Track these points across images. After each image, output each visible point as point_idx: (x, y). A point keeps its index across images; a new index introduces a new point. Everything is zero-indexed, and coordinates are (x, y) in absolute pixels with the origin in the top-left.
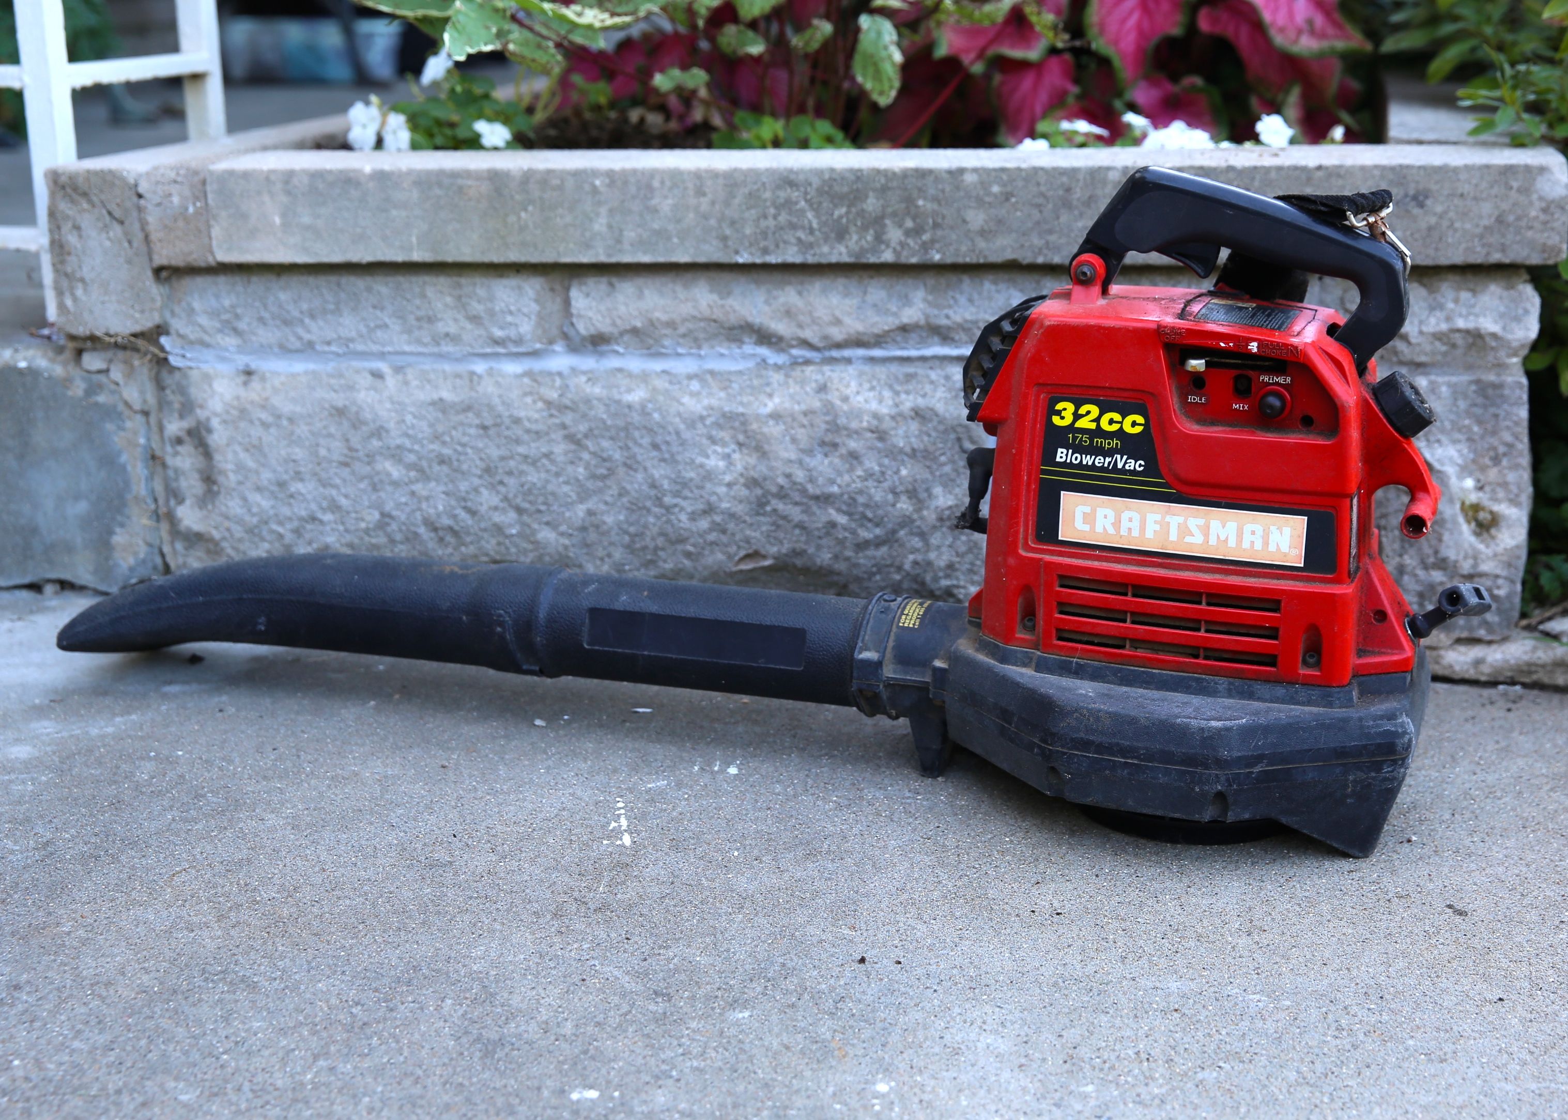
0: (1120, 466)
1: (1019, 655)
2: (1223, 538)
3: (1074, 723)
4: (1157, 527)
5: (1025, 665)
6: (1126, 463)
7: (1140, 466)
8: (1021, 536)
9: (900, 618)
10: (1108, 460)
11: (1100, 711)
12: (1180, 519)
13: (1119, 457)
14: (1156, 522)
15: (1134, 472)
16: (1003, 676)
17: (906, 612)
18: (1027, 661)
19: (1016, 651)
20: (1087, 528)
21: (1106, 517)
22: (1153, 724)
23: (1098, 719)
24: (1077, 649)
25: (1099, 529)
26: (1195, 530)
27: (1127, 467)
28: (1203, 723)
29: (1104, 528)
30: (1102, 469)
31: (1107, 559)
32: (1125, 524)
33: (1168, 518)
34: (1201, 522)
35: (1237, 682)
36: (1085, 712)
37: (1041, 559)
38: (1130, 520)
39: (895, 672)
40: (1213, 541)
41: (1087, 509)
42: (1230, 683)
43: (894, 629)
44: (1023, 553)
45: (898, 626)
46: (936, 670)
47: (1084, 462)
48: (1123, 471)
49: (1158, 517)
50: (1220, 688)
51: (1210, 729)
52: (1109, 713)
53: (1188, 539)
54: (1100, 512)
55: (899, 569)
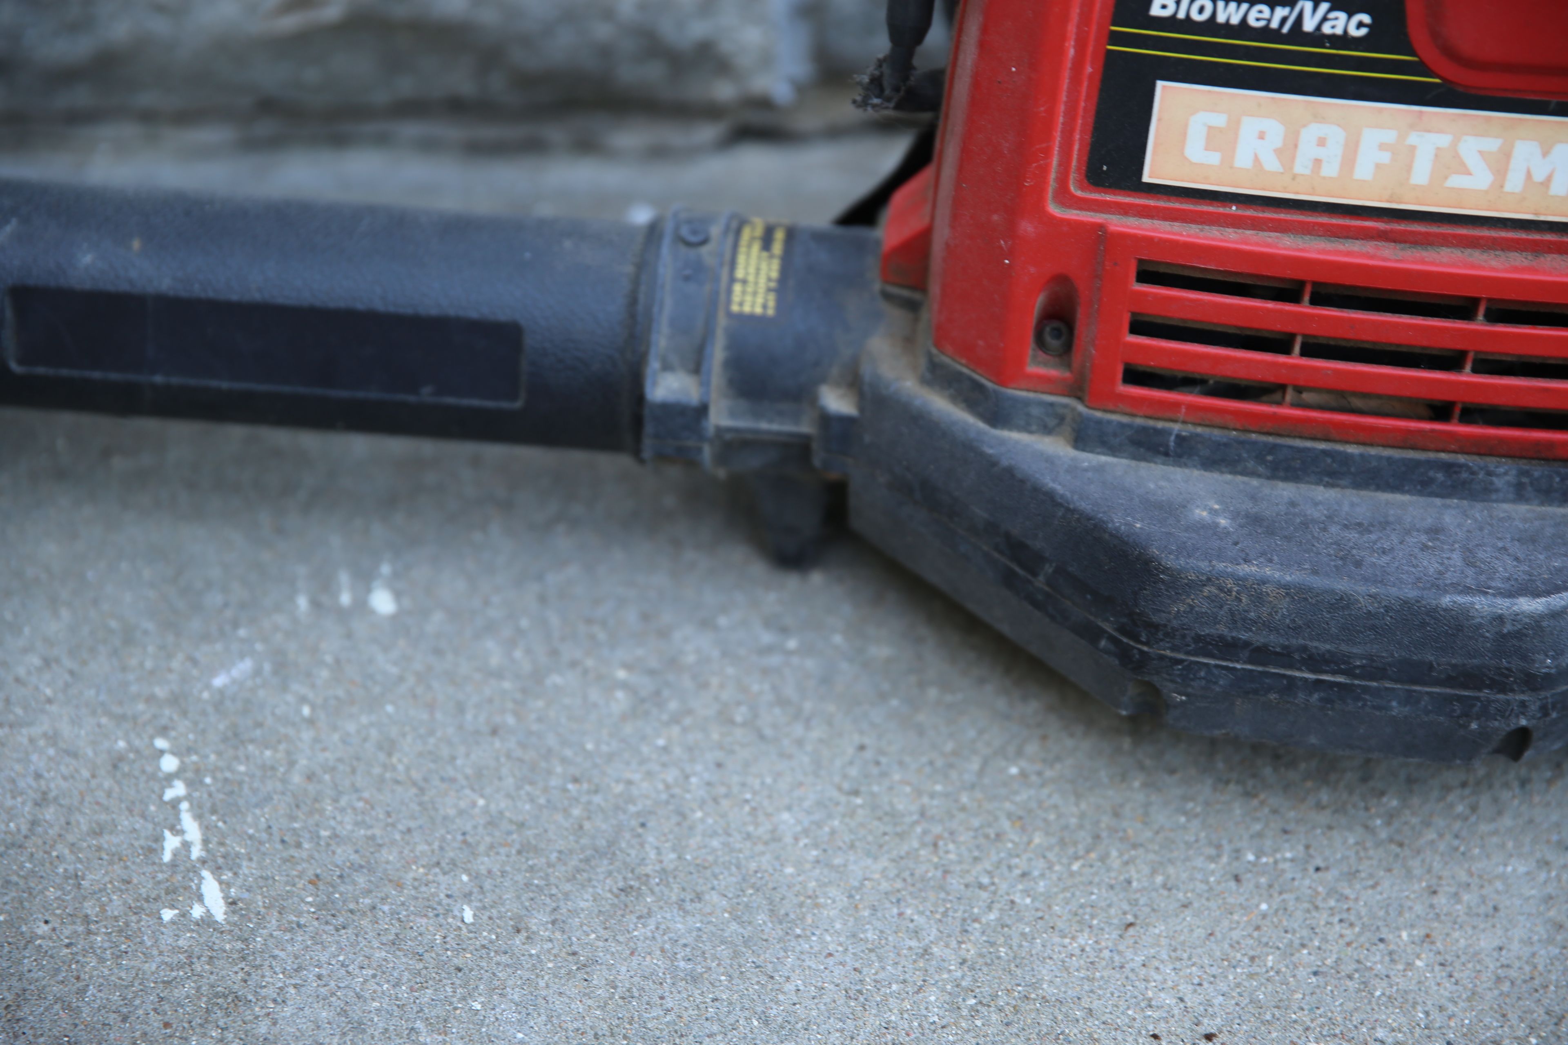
0: (1309, 25)
1: (1035, 411)
2: (1539, 176)
3: (1204, 607)
4: (1385, 157)
5: (1047, 430)
6: (1325, 19)
7: (1360, 25)
8: (1053, 175)
9: (729, 292)
10: (1281, 12)
11: (1263, 582)
12: (1444, 140)
13: (1308, 6)
14: (1382, 147)
15: (1344, 41)
16: (1010, 471)
17: (740, 273)
18: (1052, 422)
19: (1027, 403)
20: (1214, 158)
21: (1262, 136)
23: (1259, 599)
24: (1177, 405)
25: (1243, 159)
26: (1472, 160)
27: (1327, 29)
29: (1256, 159)
30: (1265, 33)
31: (1256, 224)
32: (1307, 150)
33: (1413, 138)
34: (1492, 144)
35: (1538, 471)
36: (1230, 584)
37: (1100, 226)
38: (1322, 142)
39: (732, 414)
40: (1514, 183)
41: (1219, 120)
42: (1523, 473)
43: (722, 321)
44: (1055, 209)
45: (730, 315)
46: (826, 420)
47: (1221, 18)
48: (1317, 38)
49: (1389, 136)
52: (1286, 587)
53: (1456, 181)
54: (1250, 127)
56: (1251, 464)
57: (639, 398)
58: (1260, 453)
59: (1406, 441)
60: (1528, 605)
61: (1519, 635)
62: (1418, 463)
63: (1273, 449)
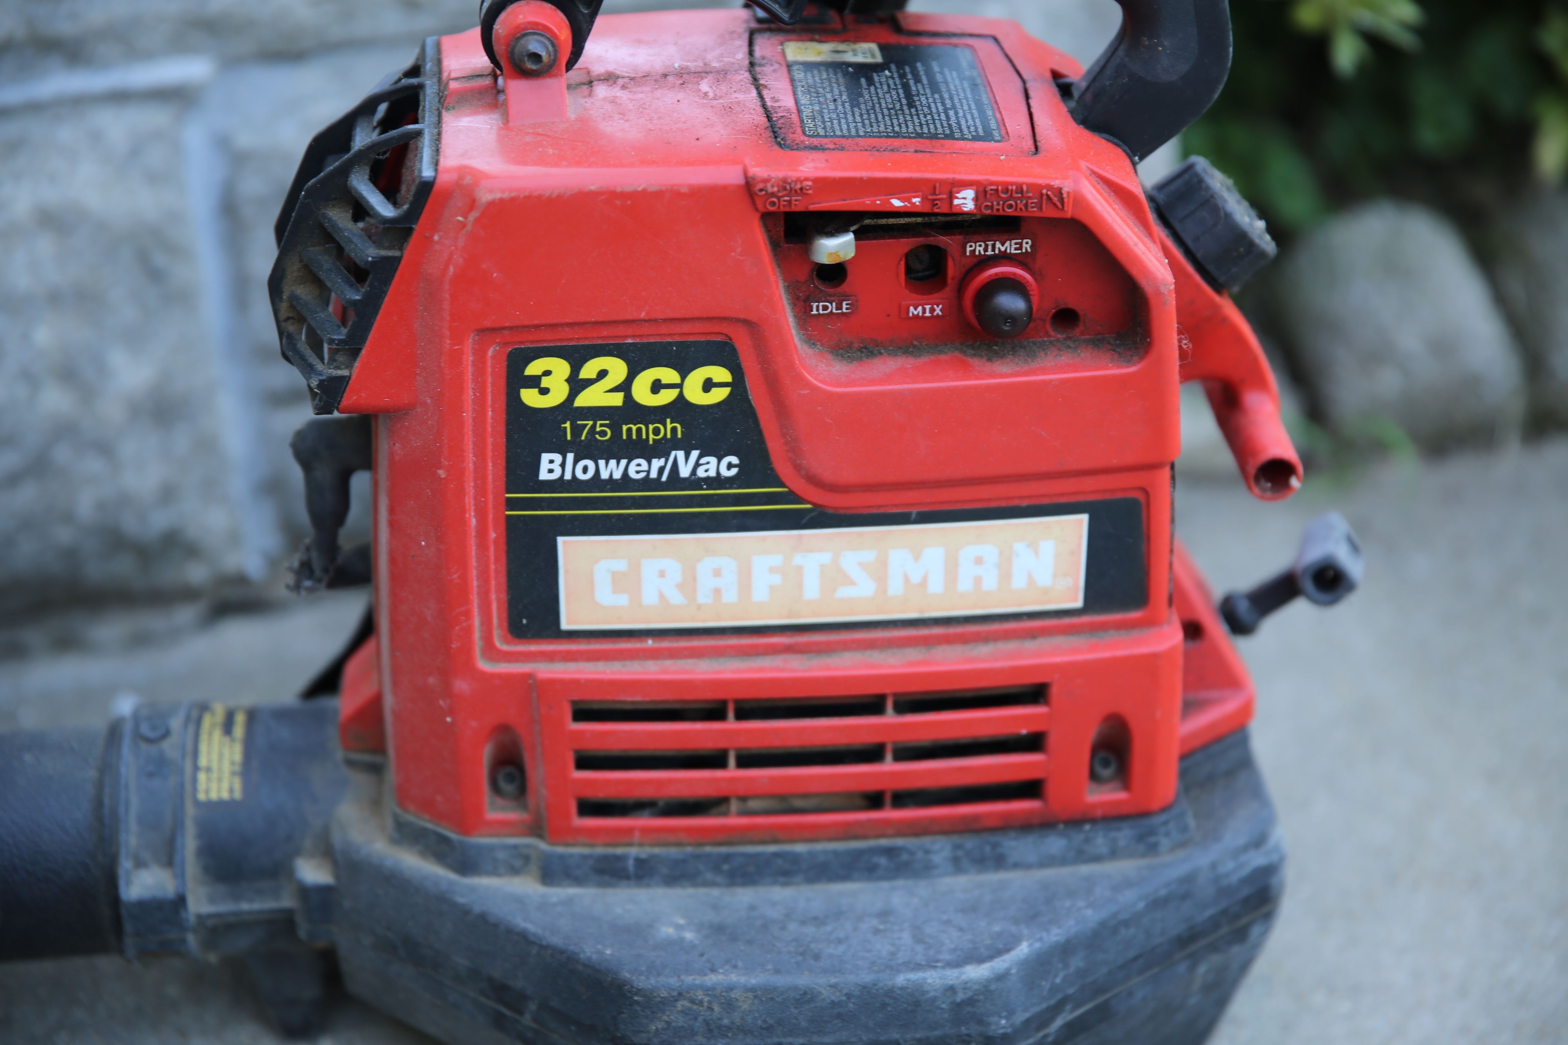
0: (685, 472)
1: (501, 855)
2: (916, 578)
3: (680, 1021)
4: (777, 579)
5: (514, 871)
6: (697, 465)
7: (730, 466)
8: (477, 635)
9: (195, 780)
10: (657, 463)
11: (731, 988)
12: (825, 558)
13: (681, 454)
14: (772, 570)
15: (717, 481)
16: (483, 917)
17: (203, 761)
18: (518, 863)
19: (491, 848)
20: (623, 600)
21: (662, 574)
22: (849, 996)
23: (730, 1005)
24: (629, 831)
25: (649, 597)
26: (855, 572)
27: (701, 473)
28: (952, 976)
29: (662, 596)
30: (647, 483)
31: (673, 654)
32: (706, 583)
33: (798, 559)
34: (869, 556)
35: (970, 842)
36: (700, 995)
37: (529, 676)
38: (717, 573)
39: (212, 900)
40: (895, 587)
41: (620, 565)
42: (957, 847)
43: (190, 811)
44: (484, 665)
45: (197, 803)
46: (305, 892)
47: (604, 475)
48: (694, 482)
49: (776, 560)
50: (937, 859)
51: (966, 986)
52: (753, 990)
53: (844, 592)
54: (649, 569)
55: (68, 518)
56: (709, 876)
57: (115, 900)
58: (717, 863)
59: (847, 833)
60: (976, 973)
61: (971, 1002)
62: (861, 853)
63: (727, 858)
